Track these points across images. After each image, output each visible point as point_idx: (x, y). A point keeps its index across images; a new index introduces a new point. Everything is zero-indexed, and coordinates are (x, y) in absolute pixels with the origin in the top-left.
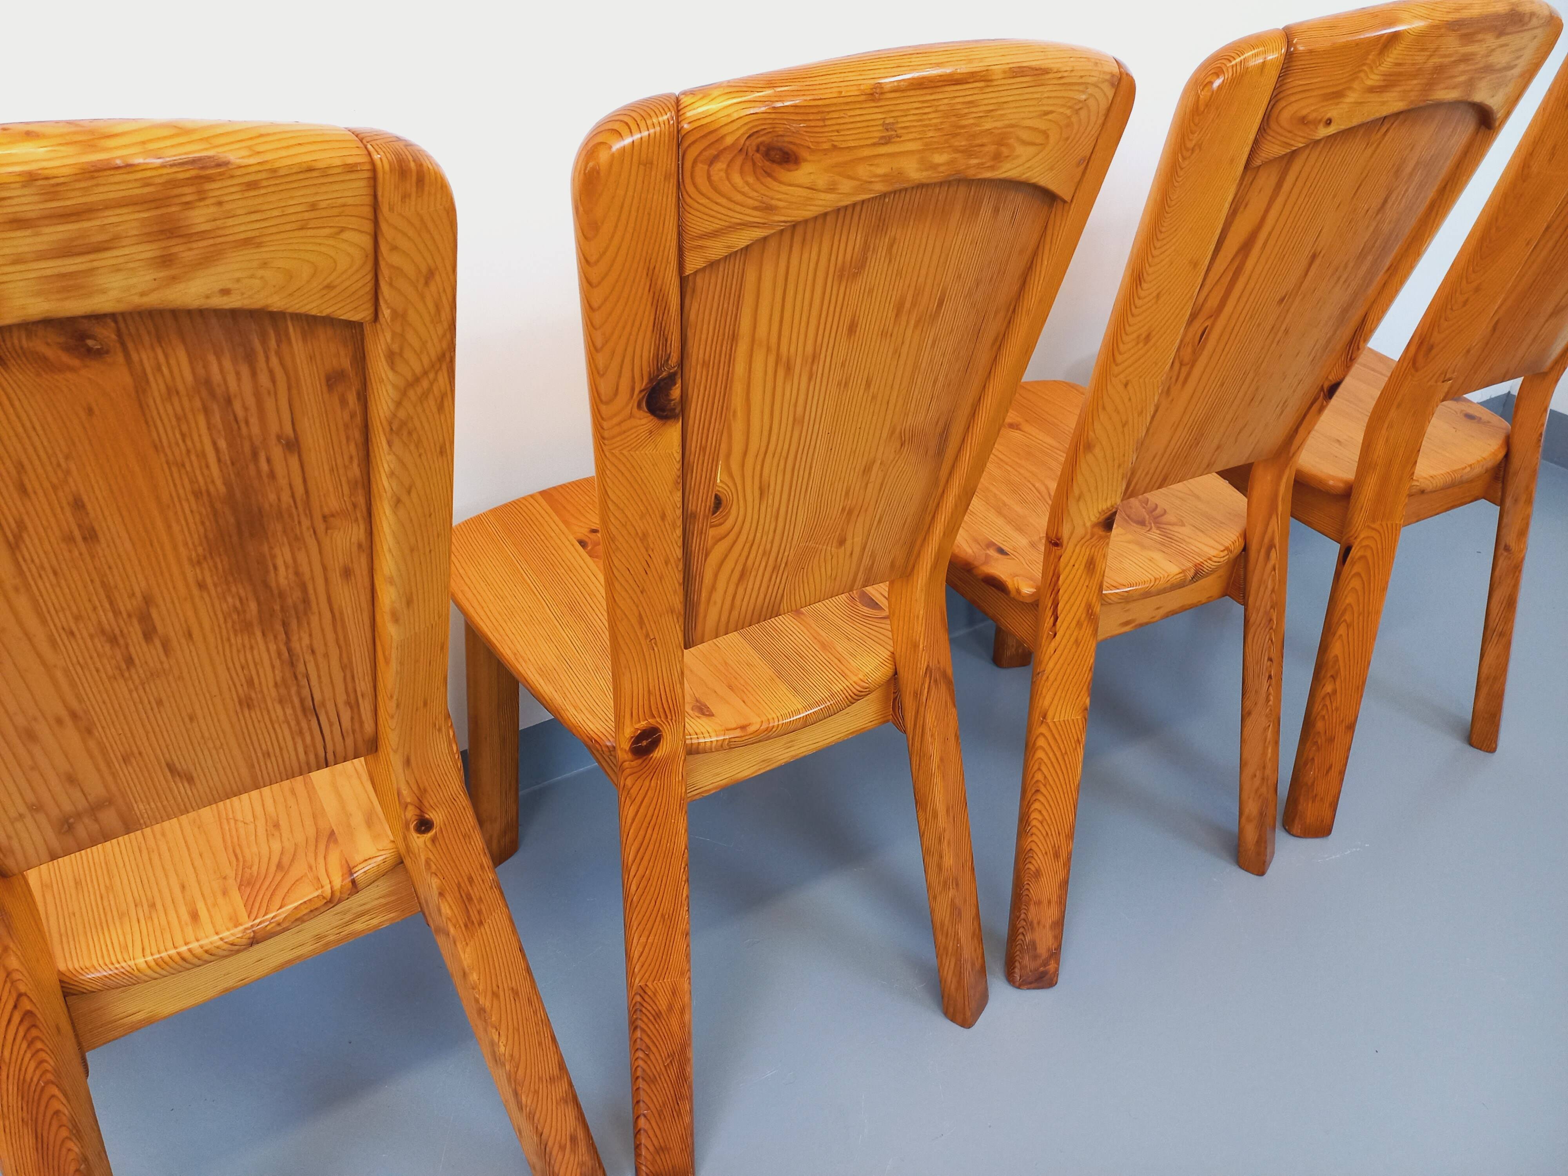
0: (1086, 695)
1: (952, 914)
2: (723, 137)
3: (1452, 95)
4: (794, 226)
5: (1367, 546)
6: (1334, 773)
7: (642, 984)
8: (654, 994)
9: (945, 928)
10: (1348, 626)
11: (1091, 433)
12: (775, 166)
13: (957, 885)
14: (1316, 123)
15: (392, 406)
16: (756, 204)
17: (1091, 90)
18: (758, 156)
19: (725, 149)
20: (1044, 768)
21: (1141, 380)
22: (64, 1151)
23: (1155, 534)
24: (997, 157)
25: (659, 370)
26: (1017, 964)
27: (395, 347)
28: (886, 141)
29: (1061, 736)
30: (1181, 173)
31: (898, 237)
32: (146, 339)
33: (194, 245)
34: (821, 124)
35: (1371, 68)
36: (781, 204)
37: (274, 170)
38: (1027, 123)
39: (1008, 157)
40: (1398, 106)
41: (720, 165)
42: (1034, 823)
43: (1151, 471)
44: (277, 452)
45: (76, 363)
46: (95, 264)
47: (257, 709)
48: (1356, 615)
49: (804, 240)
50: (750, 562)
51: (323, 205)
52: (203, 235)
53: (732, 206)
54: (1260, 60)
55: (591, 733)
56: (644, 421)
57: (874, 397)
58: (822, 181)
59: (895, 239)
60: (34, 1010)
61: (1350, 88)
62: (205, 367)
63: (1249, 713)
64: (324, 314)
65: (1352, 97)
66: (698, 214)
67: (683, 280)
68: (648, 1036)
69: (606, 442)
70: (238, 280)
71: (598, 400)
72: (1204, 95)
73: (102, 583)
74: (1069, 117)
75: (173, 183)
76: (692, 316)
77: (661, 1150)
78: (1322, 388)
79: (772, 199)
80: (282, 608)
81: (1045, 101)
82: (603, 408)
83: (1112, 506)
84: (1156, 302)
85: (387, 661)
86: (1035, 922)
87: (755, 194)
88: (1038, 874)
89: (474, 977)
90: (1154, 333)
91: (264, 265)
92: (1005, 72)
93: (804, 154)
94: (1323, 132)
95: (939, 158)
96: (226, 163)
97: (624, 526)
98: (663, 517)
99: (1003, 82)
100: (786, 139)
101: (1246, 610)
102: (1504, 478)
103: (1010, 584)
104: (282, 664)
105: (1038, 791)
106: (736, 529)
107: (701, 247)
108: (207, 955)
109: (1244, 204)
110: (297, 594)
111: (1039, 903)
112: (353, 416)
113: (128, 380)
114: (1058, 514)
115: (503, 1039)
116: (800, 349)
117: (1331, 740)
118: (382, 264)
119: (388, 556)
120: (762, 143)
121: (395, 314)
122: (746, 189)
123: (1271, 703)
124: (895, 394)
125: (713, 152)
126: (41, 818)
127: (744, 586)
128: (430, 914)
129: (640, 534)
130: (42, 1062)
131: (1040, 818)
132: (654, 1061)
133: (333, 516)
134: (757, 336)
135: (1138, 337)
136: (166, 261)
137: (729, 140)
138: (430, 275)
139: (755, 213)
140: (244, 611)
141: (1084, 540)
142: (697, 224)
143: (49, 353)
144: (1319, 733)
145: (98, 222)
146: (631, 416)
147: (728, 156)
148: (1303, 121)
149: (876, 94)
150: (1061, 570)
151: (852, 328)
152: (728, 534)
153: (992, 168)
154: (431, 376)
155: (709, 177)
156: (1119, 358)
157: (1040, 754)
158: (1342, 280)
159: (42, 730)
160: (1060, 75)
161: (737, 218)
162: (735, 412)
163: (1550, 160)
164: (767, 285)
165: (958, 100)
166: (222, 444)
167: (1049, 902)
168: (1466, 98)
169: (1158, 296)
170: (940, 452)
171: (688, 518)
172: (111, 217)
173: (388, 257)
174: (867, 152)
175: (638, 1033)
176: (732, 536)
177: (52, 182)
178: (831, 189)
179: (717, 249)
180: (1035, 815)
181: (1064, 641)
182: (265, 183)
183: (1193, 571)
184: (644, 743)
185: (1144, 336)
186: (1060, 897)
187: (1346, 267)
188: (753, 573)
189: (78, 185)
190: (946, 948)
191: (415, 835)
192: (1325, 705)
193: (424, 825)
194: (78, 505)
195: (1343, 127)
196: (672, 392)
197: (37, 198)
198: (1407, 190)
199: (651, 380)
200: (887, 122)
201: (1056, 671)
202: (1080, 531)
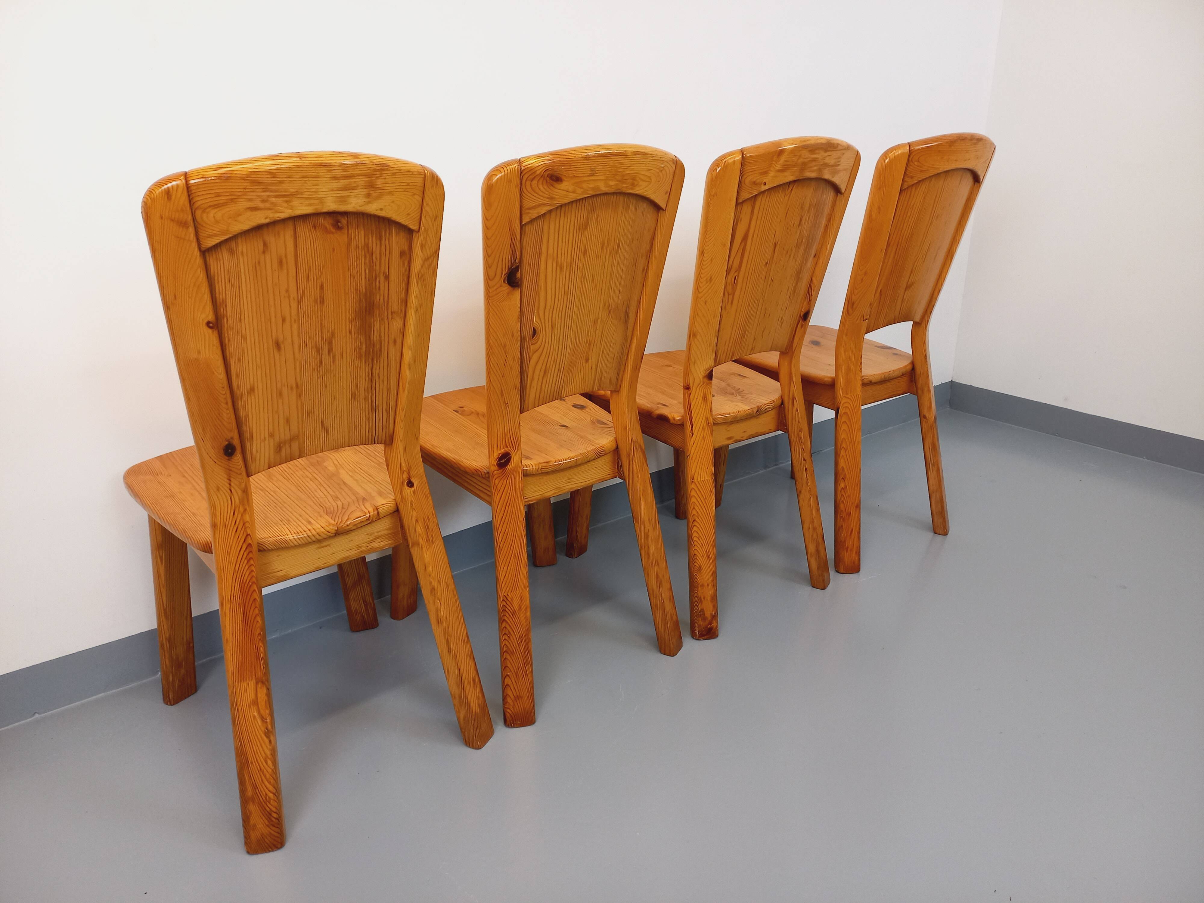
0: (712, 466)
1: (657, 582)
2: (536, 171)
3: (813, 175)
4: (561, 206)
5: (846, 407)
6: (855, 533)
7: (505, 594)
8: (512, 601)
9: (655, 592)
10: (845, 450)
11: (694, 328)
12: (554, 182)
13: (658, 564)
14: (760, 184)
15: (420, 267)
16: (548, 196)
17: (666, 164)
18: (548, 179)
19: (536, 176)
20: (696, 507)
21: (712, 300)
22: (255, 623)
23: (739, 397)
24: (633, 185)
25: (512, 265)
26: (696, 625)
27: (424, 243)
28: (592, 175)
29: (702, 489)
30: (711, 205)
31: (599, 214)
32: (354, 225)
33: (376, 192)
34: (569, 167)
35: (776, 162)
36: (556, 197)
37: (400, 170)
38: (642, 172)
39: (637, 185)
40: (792, 178)
41: (535, 182)
42: (695, 539)
43: (726, 350)
44: (382, 278)
45: (334, 231)
46: (351, 194)
47: (357, 400)
48: (848, 444)
49: (565, 214)
50: (548, 365)
51: (411, 184)
52: (379, 189)
53: (539, 197)
54: (732, 160)
55: (476, 467)
56: (506, 288)
57: (596, 286)
58: (571, 188)
59: (598, 215)
60: (252, 544)
61: (770, 170)
62: (368, 239)
63: (800, 492)
64: (406, 224)
65: (771, 174)
66: (527, 200)
67: (522, 226)
68: (509, 625)
69: (490, 298)
70: (385, 206)
71: (488, 278)
72: (714, 174)
73: (321, 323)
74: (658, 173)
75: (375, 170)
76: (524, 244)
77: (517, 698)
78: (800, 316)
79: (554, 194)
80: (373, 350)
81: (648, 165)
82: (490, 283)
83: (710, 367)
84: (711, 263)
85: (404, 390)
86: (702, 598)
87: (547, 193)
88: (700, 568)
89: (430, 569)
90: (713, 277)
91: (393, 202)
92: (631, 153)
93: (564, 178)
94: (764, 188)
95: (612, 183)
96: (389, 166)
97: (496, 340)
98: (513, 336)
99: (632, 156)
100: (557, 172)
101: (789, 435)
102: (915, 381)
103: (670, 416)
104: (368, 379)
105: (694, 520)
106: (542, 346)
107: (529, 213)
108: (318, 535)
109: (740, 220)
110: (378, 346)
111: (703, 586)
112: (405, 271)
113: (346, 240)
114: (687, 372)
115: (442, 607)
116: (565, 260)
117: (849, 514)
118: (424, 210)
119: (411, 335)
120: (549, 174)
121: (425, 229)
122: (544, 190)
123: (809, 484)
124: (604, 285)
125: (532, 177)
126: (272, 440)
127: (546, 380)
128: (410, 535)
129: (503, 345)
130: (252, 571)
131: (697, 536)
132: (512, 640)
133: (394, 313)
134: (549, 252)
135: (707, 279)
136: (368, 196)
137: (538, 172)
138: (436, 218)
139: (547, 200)
140: (361, 349)
141: (700, 386)
142: (527, 204)
143: (328, 226)
144: (842, 511)
145: (354, 180)
146: (501, 286)
147: (537, 179)
148: (754, 183)
149: (587, 158)
150: (691, 401)
151: (585, 252)
152: (539, 349)
153: (632, 189)
154: (432, 258)
155: (531, 185)
156: (700, 290)
157: (693, 500)
158: (792, 257)
159: (285, 391)
160: (652, 156)
161: (541, 202)
162: (541, 287)
163: (879, 213)
164: (552, 231)
165: (616, 162)
166: (367, 271)
167: (708, 585)
168: (820, 177)
169: (711, 260)
170: (626, 322)
171: (523, 339)
172: (358, 179)
173: (426, 208)
174: (585, 179)
175: (504, 624)
176: (541, 349)
177: (346, 166)
178: (574, 192)
179: (534, 214)
180: (695, 534)
181: (698, 437)
182: (397, 174)
183: (756, 409)
184: (503, 461)
185: (709, 279)
186: (713, 581)
187: (792, 250)
188: (550, 372)
189: (352, 168)
190: (656, 605)
191: (406, 487)
192: (842, 495)
193: (410, 484)
194: (322, 287)
195: (771, 186)
196: (517, 274)
197: (341, 171)
198: (810, 216)
199: (509, 269)
200: (592, 168)
201: (695, 454)
202: (697, 381)
